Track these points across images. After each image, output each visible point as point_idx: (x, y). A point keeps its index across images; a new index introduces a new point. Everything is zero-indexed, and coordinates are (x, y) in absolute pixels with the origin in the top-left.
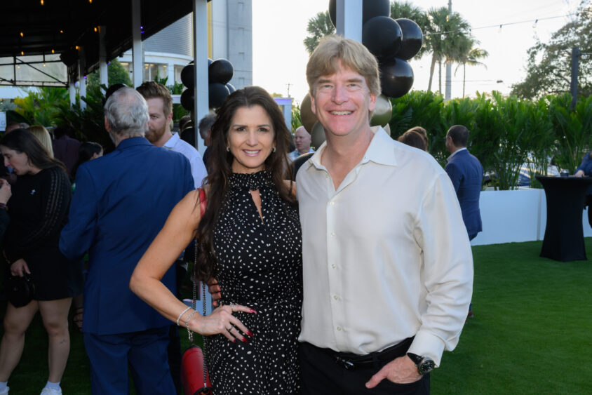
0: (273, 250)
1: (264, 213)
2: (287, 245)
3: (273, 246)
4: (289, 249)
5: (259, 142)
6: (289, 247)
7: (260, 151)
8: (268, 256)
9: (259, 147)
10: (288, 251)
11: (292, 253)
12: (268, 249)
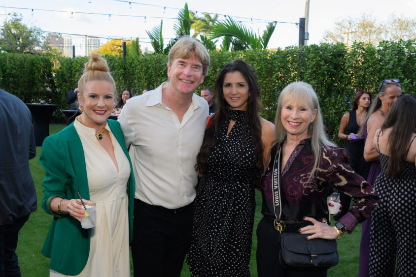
0: (221, 156)
1: (229, 135)
2: (230, 156)
3: (223, 153)
4: (230, 158)
5: (238, 92)
6: (231, 157)
7: (239, 98)
8: (218, 158)
9: (239, 96)
10: (229, 159)
11: (232, 161)
12: (219, 154)
